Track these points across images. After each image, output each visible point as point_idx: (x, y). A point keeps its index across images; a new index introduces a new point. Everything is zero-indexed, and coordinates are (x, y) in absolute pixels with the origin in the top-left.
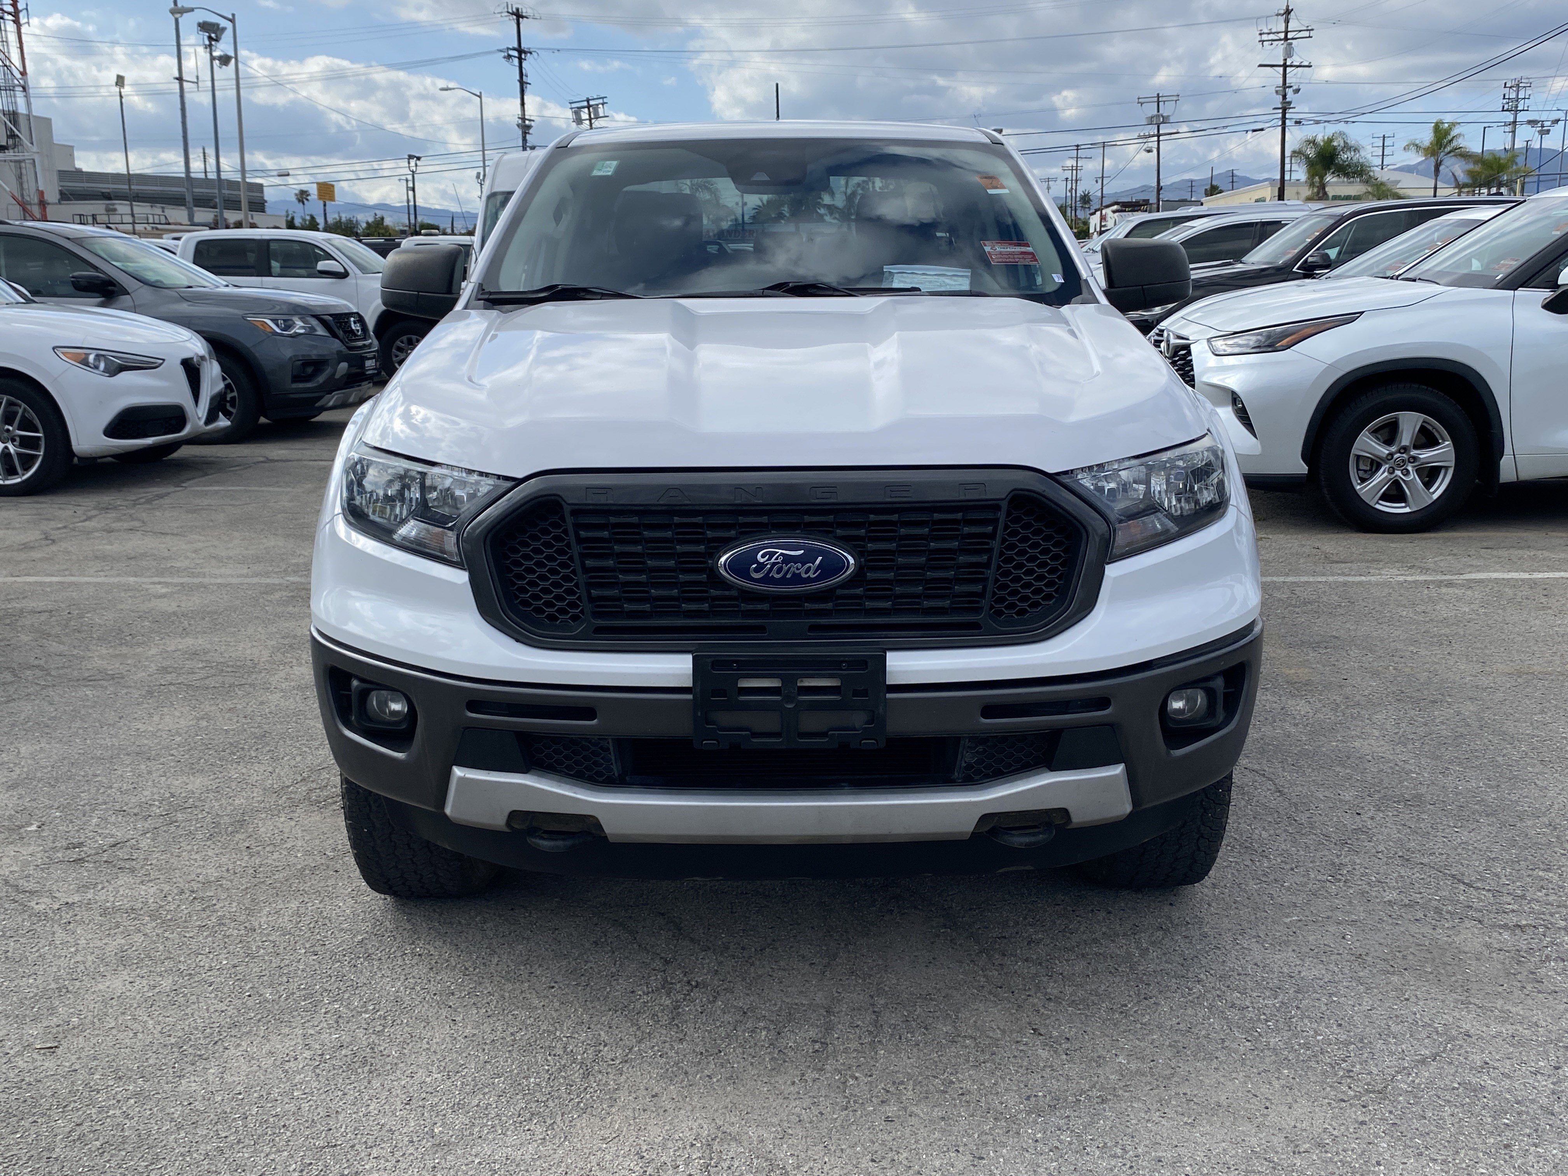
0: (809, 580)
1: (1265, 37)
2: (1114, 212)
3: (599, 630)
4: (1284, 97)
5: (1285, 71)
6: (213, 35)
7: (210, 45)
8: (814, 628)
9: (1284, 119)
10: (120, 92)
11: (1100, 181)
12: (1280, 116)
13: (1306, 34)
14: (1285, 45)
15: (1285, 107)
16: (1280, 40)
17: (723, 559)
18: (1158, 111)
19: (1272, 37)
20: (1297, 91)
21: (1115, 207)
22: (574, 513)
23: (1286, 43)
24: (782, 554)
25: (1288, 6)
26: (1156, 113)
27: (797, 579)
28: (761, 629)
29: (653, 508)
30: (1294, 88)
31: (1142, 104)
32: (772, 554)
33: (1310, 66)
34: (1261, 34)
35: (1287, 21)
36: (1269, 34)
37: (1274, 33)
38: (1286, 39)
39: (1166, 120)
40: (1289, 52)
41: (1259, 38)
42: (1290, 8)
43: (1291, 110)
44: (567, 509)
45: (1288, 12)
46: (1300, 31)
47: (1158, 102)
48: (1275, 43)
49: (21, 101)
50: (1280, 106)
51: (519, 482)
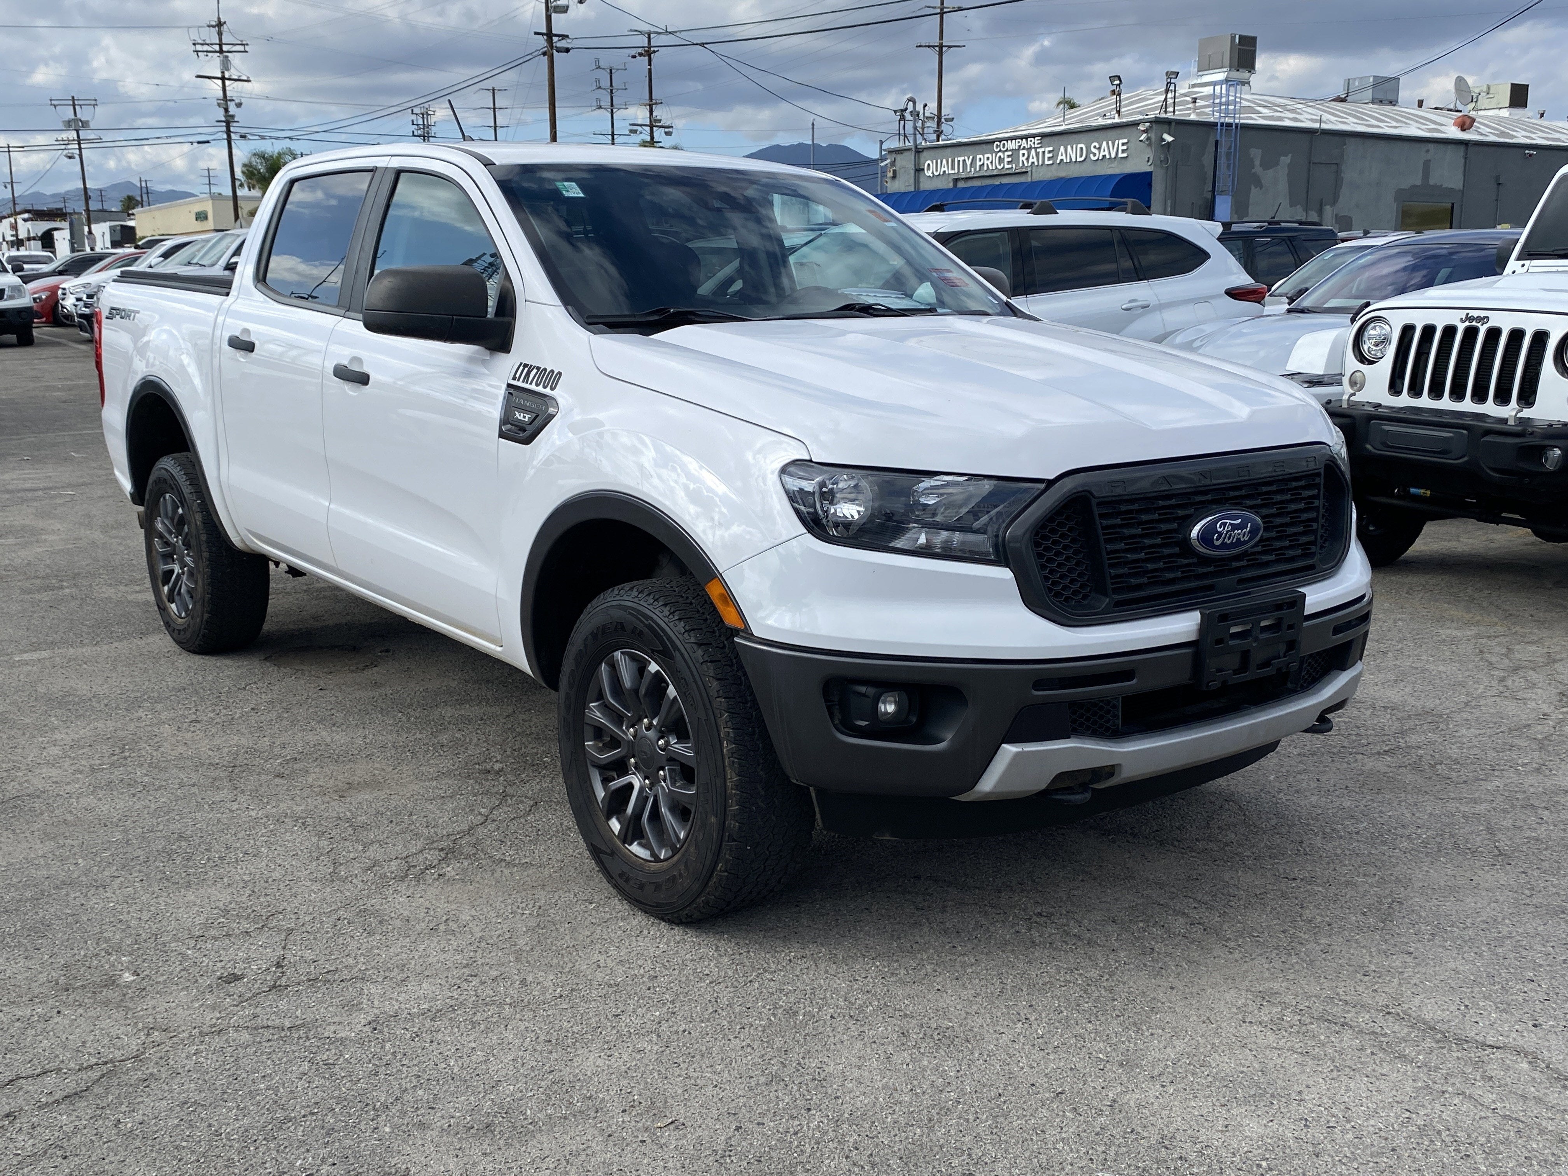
0: (1245, 542)
1: (199, 48)
2: (25, 220)
3: (1118, 604)
4: (226, 110)
5: (224, 84)
8: (1241, 581)
9: (228, 132)
11: (9, 186)
12: (224, 129)
13: (241, 48)
14: (222, 58)
15: (229, 121)
16: (216, 52)
17: (1195, 532)
18: (75, 115)
19: (206, 48)
20: (239, 105)
21: (26, 216)
22: (1100, 504)
23: (221, 56)
24: (1230, 524)
25: (219, 19)
26: (73, 117)
27: (1239, 543)
28: (1211, 587)
29: (1149, 495)
30: (237, 101)
31: (55, 106)
32: (1224, 524)
33: (248, 81)
34: (194, 44)
35: (220, 34)
36: (202, 44)
37: (208, 44)
38: (221, 51)
39: (85, 124)
40: (226, 65)
41: (193, 48)
42: (222, 20)
43: (235, 124)
44: (1094, 502)
45: (220, 24)
46: (234, 45)
47: (74, 105)
48: (210, 54)
50: (224, 119)
51: (1050, 483)
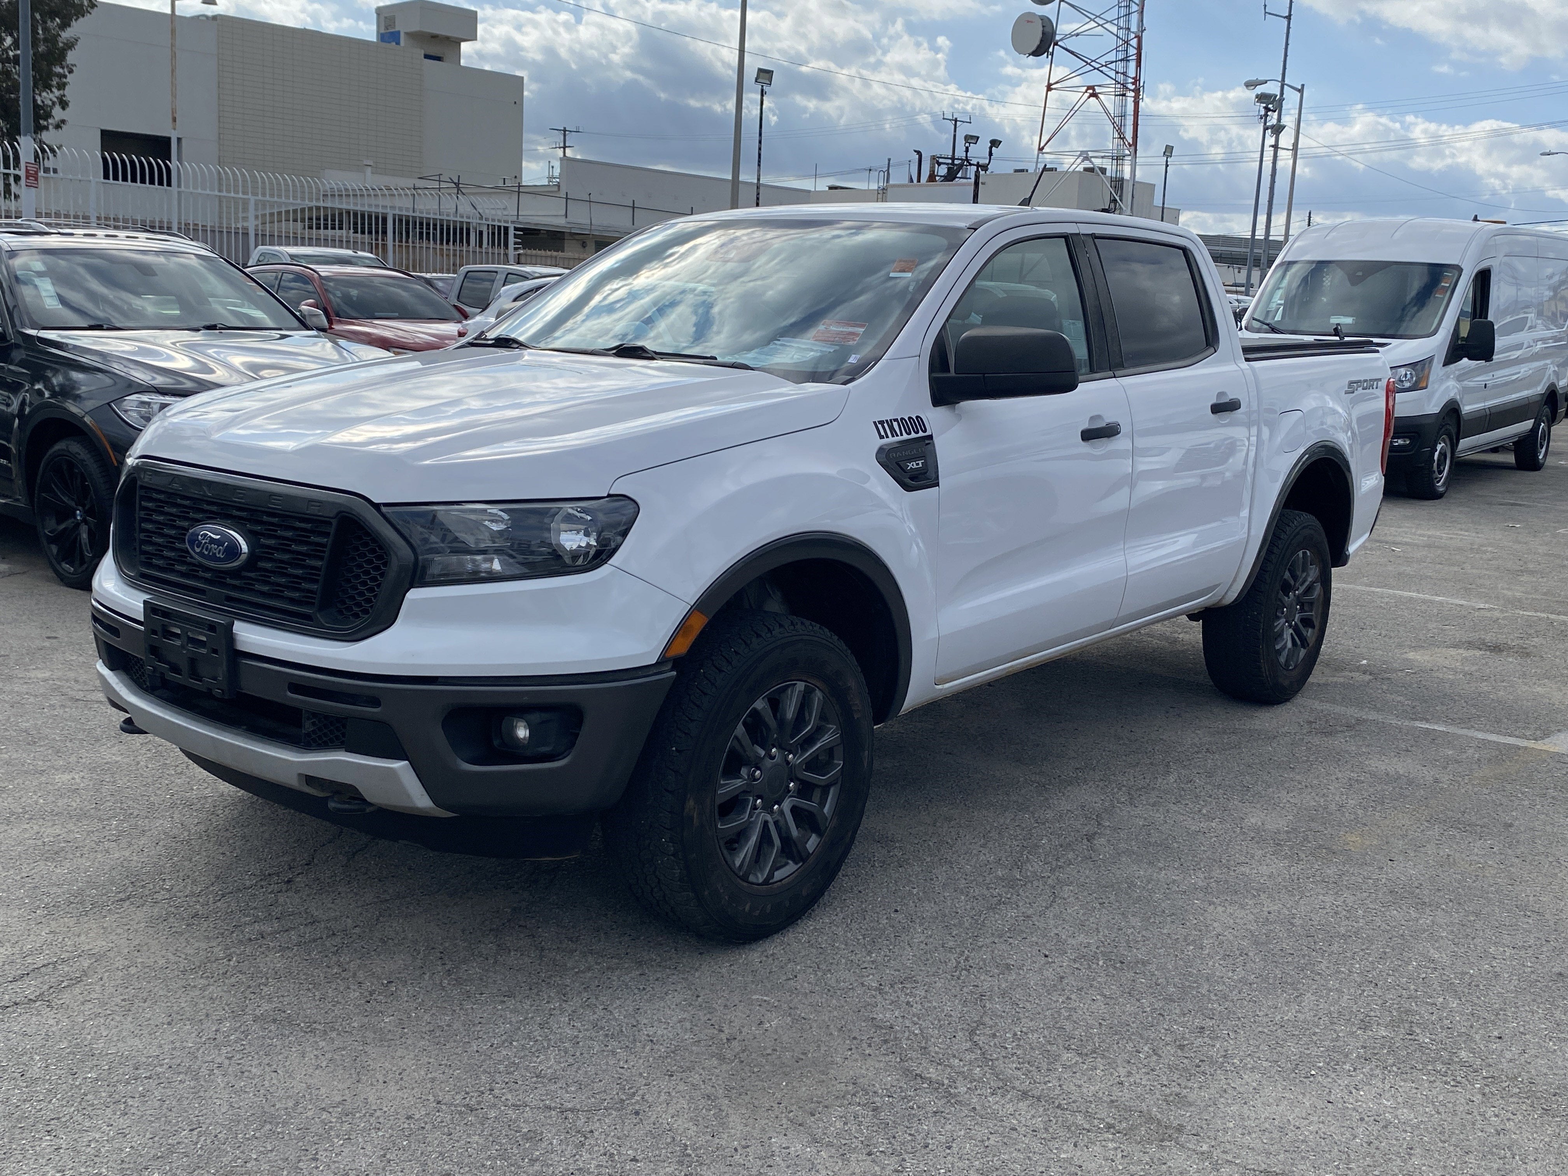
0: (222, 560)
6: (1270, 106)
7: (1266, 115)
10: (1167, 161)
17: (188, 535)
24: (210, 536)
27: (215, 557)
32: (206, 536)
49: (1127, 170)
